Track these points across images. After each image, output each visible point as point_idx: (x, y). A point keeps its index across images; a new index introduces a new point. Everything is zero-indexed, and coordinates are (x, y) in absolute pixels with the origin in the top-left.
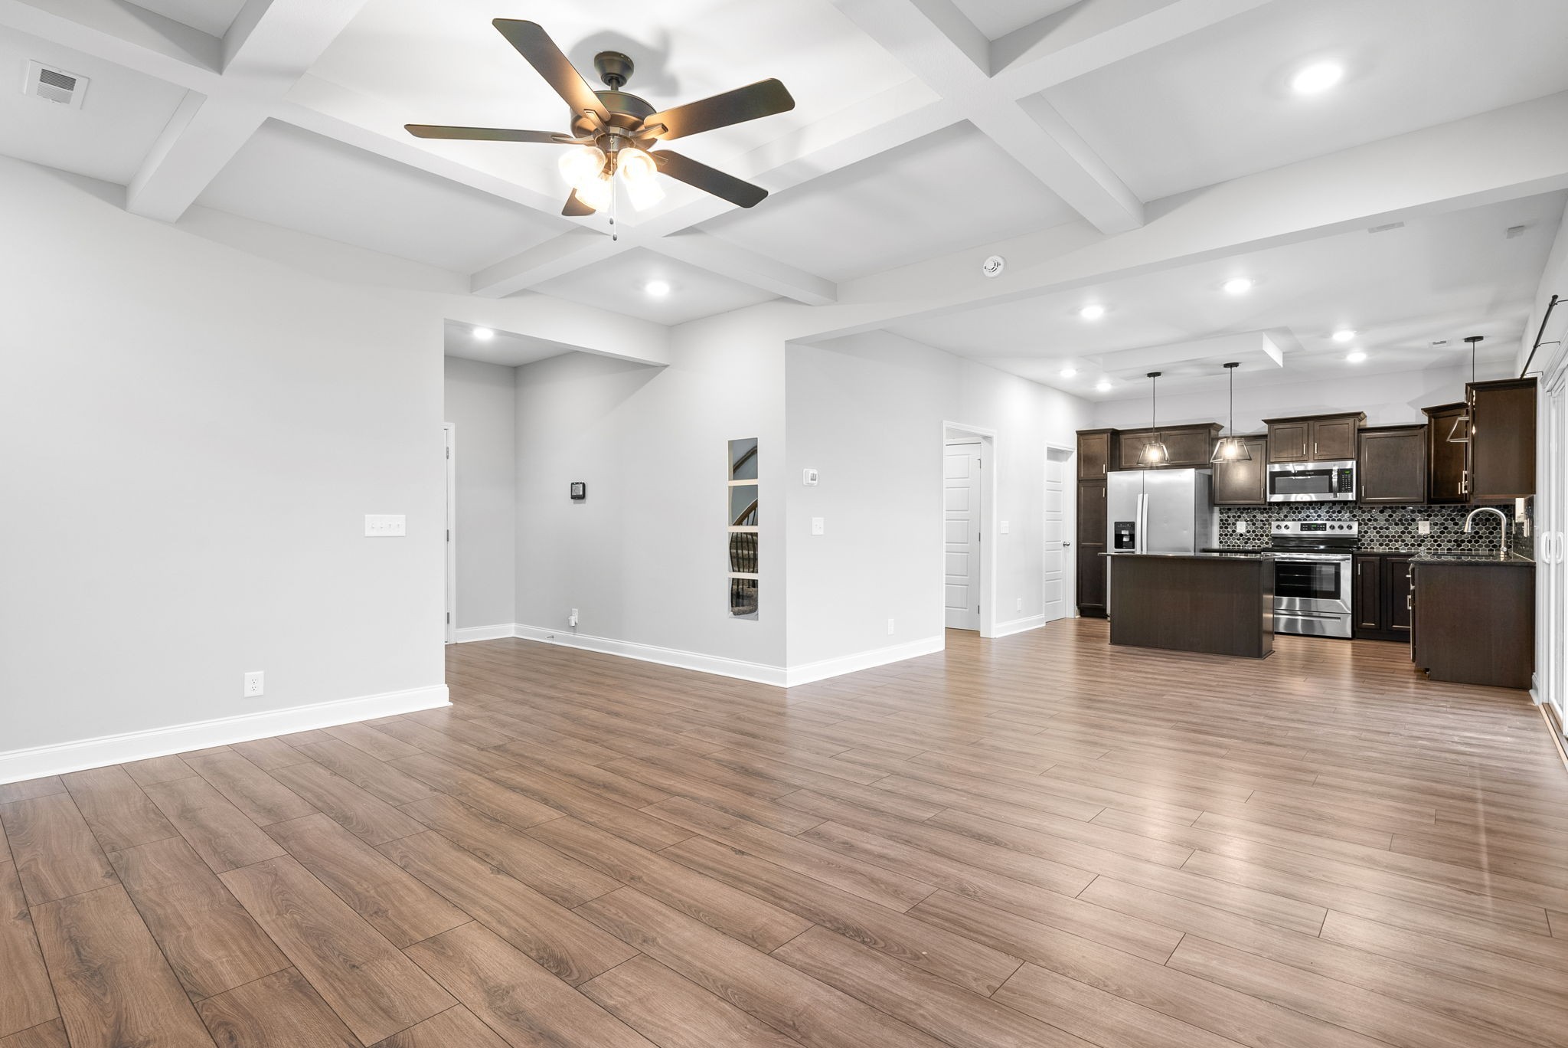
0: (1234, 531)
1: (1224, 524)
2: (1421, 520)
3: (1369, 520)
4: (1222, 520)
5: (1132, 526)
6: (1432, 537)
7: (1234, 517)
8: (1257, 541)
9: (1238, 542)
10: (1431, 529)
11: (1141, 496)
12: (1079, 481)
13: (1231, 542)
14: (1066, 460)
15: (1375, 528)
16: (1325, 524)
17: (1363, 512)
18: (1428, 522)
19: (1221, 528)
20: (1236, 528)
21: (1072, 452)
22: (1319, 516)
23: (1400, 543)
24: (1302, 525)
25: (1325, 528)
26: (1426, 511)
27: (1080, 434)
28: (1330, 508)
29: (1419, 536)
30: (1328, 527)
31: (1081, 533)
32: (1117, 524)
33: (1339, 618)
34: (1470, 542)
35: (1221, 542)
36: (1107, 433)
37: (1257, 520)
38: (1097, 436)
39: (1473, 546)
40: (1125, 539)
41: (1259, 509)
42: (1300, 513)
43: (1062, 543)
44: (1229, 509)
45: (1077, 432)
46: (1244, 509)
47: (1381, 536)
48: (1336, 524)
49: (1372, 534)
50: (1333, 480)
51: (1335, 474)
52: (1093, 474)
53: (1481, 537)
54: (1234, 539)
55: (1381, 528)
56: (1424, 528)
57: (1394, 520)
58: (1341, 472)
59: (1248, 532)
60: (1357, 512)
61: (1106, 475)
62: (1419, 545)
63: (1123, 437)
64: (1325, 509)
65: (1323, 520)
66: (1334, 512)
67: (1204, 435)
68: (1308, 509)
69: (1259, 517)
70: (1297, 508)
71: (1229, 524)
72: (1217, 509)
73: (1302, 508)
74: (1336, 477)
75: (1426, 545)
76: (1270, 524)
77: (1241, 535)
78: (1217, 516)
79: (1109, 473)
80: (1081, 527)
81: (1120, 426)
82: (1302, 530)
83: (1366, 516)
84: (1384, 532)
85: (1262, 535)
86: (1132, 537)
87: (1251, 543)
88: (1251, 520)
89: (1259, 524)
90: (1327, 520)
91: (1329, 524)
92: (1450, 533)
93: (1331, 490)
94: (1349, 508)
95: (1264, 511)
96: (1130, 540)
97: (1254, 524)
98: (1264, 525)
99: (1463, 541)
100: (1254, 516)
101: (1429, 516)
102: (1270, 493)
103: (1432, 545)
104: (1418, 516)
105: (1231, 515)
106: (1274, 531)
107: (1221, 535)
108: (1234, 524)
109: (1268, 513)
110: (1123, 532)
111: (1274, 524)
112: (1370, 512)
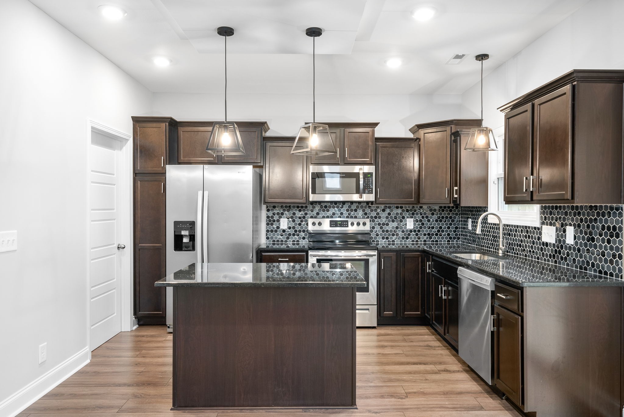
0: (278, 228)
1: (270, 221)
2: (408, 217)
3: (376, 217)
4: (268, 217)
5: (192, 225)
6: (415, 231)
7: (278, 214)
8: (296, 236)
9: (281, 237)
10: (415, 224)
11: (200, 193)
12: (136, 174)
13: (276, 238)
14: (121, 149)
15: (379, 224)
16: (347, 221)
17: (372, 211)
18: (412, 219)
19: (268, 224)
20: (279, 224)
21: (127, 140)
22: (342, 214)
23: (395, 236)
24: (331, 221)
25: (348, 224)
26: (411, 210)
27: (137, 121)
28: (350, 207)
29: (407, 231)
30: (349, 223)
31: (138, 234)
32: (176, 223)
33: (368, 309)
34: (437, 235)
35: (268, 238)
36: (165, 122)
37: (296, 217)
38: (154, 125)
39: (439, 238)
40: (185, 240)
41: (298, 207)
42: (328, 211)
43: (116, 246)
44: (274, 207)
45: (133, 118)
46: (286, 207)
47: (383, 231)
48: (355, 221)
49: (377, 228)
50: (360, 182)
51: (361, 177)
52: (150, 167)
53: (443, 231)
54: (278, 235)
55: (384, 224)
56: (410, 224)
57: (391, 217)
58: (366, 175)
59: (290, 228)
60: (368, 211)
61: (164, 168)
62: (407, 238)
63: (181, 130)
64: (346, 207)
65: (344, 217)
66: (352, 210)
67: (256, 133)
68: (334, 207)
69: (299, 214)
70: (326, 207)
71: (274, 221)
72: (264, 207)
73: (330, 207)
74: (362, 180)
75: (411, 238)
76: (307, 221)
77: (284, 231)
78: (264, 214)
79: (168, 167)
80: (139, 226)
81: (179, 117)
82: (331, 226)
83: (374, 214)
84: (386, 228)
85: (300, 231)
86: (192, 238)
87: (292, 238)
88: (292, 217)
89: (298, 221)
90: (347, 217)
91: (350, 221)
92: (425, 228)
93: (358, 191)
94: (362, 207)
95: (300, 207)
96: (190, 241)
97: (294, 221)
98: (302, 221)
99: (433, 234)
100: (294, 214)
101: (413, 214)
102: (312, 193)
103: (415, 238)
104: (406, 214)
105: (276, 212)
106: (311, 228)
107: (268, 231)
108: (278, 221)
109: (304, 210)
110: (184, 233)
111: (310, 221)
112: (376, 210)
